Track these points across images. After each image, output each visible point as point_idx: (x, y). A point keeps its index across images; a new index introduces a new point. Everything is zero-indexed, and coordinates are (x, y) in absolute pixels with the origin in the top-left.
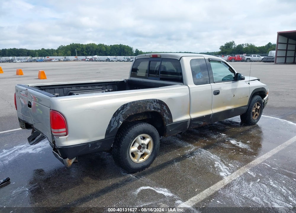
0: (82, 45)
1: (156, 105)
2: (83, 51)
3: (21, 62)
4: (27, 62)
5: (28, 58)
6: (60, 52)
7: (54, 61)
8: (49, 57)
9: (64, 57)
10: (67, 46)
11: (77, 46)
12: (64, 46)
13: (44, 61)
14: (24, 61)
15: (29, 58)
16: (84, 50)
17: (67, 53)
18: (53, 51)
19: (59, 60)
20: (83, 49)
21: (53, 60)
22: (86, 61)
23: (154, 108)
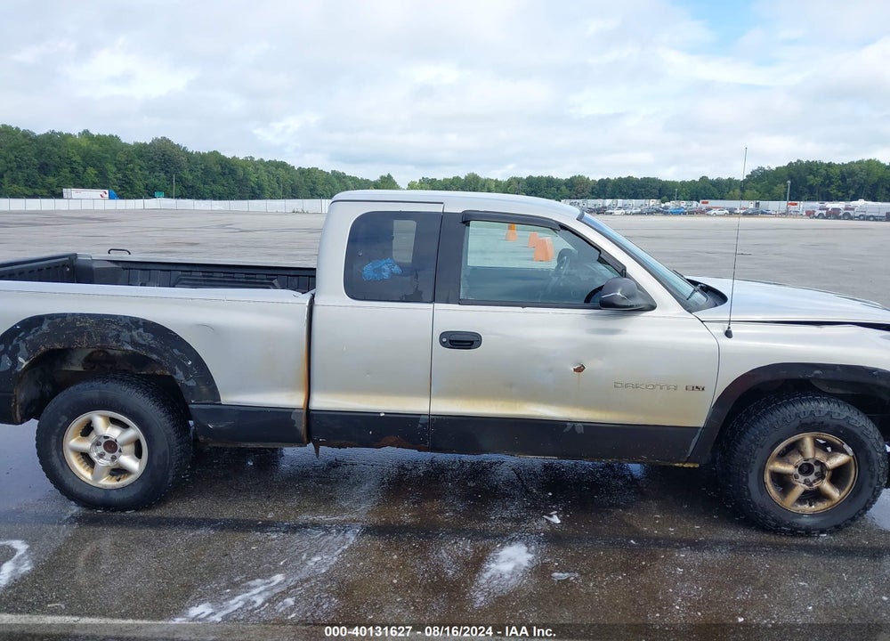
0: (830, 165)
1: (140, 335)
2: (828, 186)
3: (626, 214)
4: (641, 213)
5: (651, 204)
6: (751, 188)
7: (716, 215)
8: (707, 203)
9: (754, 202)
10: (777, 168)
11: (812, 168)
12: (767, 169)
13: (685, 214)
14: (634, 211)
15: (653, 203)
16: (831, 183)
17: (773, 192)
18: (730, 185)
19: (732, 212)
20: (828, 177)
21: (712, 212)
22: (817, 217)
23: (134, 343)
